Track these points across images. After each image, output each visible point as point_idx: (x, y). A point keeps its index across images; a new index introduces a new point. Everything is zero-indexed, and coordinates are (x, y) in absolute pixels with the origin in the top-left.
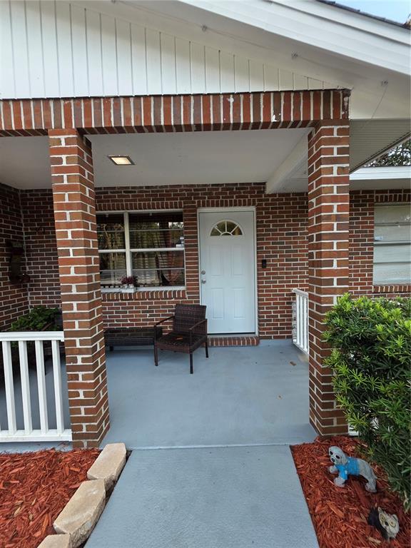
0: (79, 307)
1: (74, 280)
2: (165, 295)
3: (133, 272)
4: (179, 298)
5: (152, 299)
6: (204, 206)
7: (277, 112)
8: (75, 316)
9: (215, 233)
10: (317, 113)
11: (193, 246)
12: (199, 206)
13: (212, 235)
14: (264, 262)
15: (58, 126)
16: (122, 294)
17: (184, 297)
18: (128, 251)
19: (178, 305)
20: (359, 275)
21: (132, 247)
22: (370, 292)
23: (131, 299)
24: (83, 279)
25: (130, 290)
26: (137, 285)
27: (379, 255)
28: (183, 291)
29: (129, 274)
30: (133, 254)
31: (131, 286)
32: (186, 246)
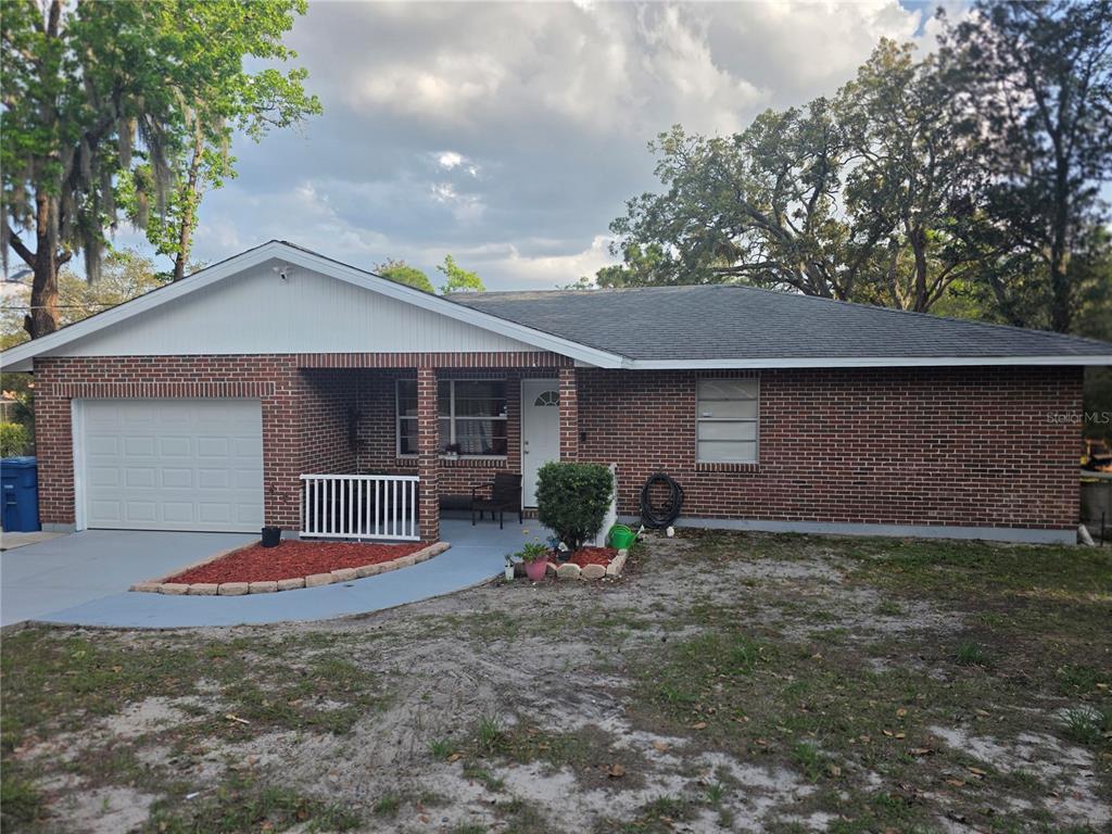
0: (428, 462)
1: (427, 447)
2: (488, 465)
3: (457, 439)
4: (500, 467)
5: (487, 467)
6: (526, 377)
7: (536, 361)
8: (426, 467)
9: (539, 403)
10: (557, 363)
11: (516, 416)
12: (522, 377)
13: (536, 404)
14: (584, 434)
15: (423, 366)
16: (445, 461)
17: (504, 467)
18: (453, 418)
19: (498, 474)
20: (681, 452)
21: (456, 414)
22: (692, 470)
23: (453, 466)
24: (431, 447)
25: (453, 457)
26: (459, 453)
27: (705, 432)
28: (504, 461)
29: (453, 442)
30: (457, 421)
31: (455, 454)
32: (508, 416)
